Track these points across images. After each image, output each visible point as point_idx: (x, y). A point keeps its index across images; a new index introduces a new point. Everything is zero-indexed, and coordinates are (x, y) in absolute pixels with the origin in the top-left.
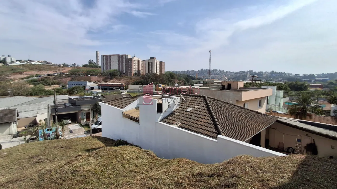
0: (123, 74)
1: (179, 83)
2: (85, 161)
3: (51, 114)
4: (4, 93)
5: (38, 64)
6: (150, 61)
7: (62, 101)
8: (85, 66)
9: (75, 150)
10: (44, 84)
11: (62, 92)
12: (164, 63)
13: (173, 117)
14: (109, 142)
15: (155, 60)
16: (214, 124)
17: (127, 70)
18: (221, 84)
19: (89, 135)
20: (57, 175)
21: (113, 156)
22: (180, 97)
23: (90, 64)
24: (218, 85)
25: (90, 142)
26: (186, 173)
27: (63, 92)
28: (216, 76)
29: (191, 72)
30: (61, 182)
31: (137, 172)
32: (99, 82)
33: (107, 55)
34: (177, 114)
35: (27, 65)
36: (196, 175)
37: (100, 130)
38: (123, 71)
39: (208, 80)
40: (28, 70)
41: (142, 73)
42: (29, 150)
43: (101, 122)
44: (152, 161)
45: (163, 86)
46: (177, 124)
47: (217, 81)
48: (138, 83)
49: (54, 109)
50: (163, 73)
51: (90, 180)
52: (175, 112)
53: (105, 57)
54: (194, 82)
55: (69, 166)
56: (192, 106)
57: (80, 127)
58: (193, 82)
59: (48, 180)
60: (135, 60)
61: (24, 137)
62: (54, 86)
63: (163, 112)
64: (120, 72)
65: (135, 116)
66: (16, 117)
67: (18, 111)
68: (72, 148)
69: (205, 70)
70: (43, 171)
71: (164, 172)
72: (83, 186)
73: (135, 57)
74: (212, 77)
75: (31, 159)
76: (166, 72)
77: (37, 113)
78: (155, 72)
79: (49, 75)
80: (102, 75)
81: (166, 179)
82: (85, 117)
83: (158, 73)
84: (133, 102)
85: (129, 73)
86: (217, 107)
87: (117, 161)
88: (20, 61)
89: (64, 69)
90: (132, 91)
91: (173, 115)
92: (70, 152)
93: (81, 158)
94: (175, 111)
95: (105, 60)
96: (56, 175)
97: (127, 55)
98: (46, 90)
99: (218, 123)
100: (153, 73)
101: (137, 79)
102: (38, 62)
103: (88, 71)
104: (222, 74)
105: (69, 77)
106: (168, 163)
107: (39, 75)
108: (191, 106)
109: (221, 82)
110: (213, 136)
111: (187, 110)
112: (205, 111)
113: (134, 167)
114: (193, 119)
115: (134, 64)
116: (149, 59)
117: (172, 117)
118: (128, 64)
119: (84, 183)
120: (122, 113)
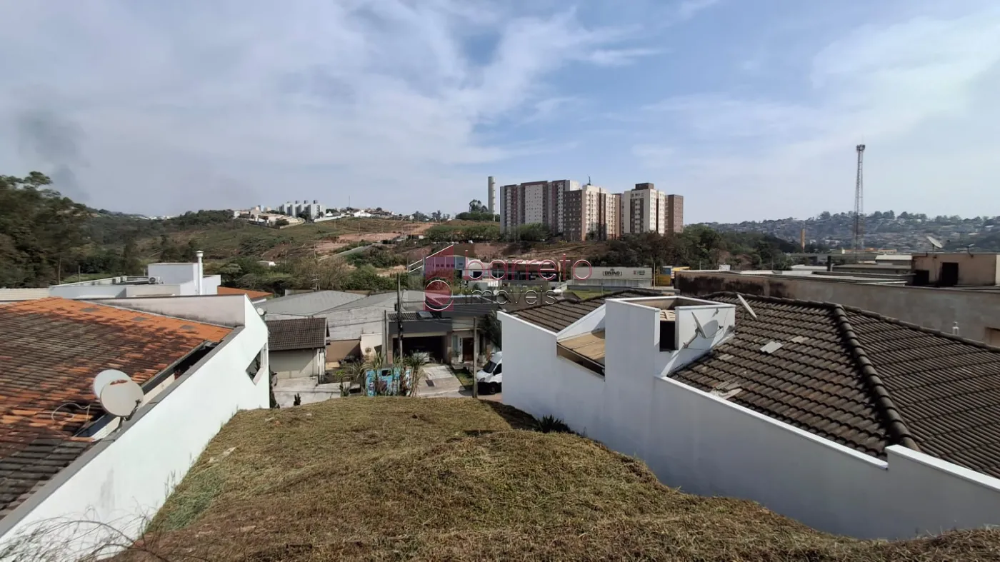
0: (556, 236)
1: (733, 262)
2: (469, 455)
3: (390, 336)
4: (304, 284)
5: (366, 217)
6: (636, 195)
7: (411, 305)
8: (462, 217)
9: (443, 428)
10: (375, 265)
11: (411, 284)
12: (681, 198)
13: (713, 367)
14: (522, 422)
15: (651, 190)
16: (873, 405)
17: (567, 224)
18: (909, 267)
19: (470, 398)
20: (411, 475)
21: (536, 454)
22: (735, 304)
23: (474, 212)
24: (897, 271)
25: (476, 412)
26: (759, 541)
27: (413, 283)
28: (888, 235)
29: (779, 227)
30: (420, 492)
31: (599, 510)
32: (493, 258)
33: (515, 185)
34: (725, 359)
35: (344, 220)
36: (796, 556)
37: (497, 388)
38: (557, 228)
39: (849, 252)
40: (345, 231)
41: (611, 233)
42: (350, 412)
43: (500, 365)
44: (642, 490)
45: (677, 269)
46: (725, 391)
47: (894, 254)
48: (600, 262)
49: (397, 323)
50: (677, 229)
51: (481, 503)
52: (717, 350)
53: (509, 190)
54: (792, 259)
55: (434, 458)
56: (782, 336)
57: (448, 375)
58: (787, 259)
59: (394, 482)
60: (590, 195)
61: (339, 384)
62: (395, 268)
63: (678, 349)
64: (549, 231)
65: (592, 353)
66: (326, 338)
67: (330, 324)
68: (435, 421)
69: (836, 216)
70: (381, 460)
71: (684, 522)
72: (467, 513)
73: (589, 184)
74: (869, 241)
75: (354, 433)
76: (688, 227)
77: (360, 330)
78: (653, 227)
79: (385, 242)
80: (501, 239)
81: (690, 544)
82: (460, 348)
83: (662, 231)
84: (585, 315)
85: (574, 232)
86: (886, 346)
87: (545, 470)
88: (333, 211)
89: (417, 227)
90: (580, 284)
91: (712, 360)
92: (430, 431)
93: (460, 446)
94: (720, 349)
95: (509, 198)
96: (410, 473)
97: (569, 181)
98: (379, 277)
99: (889, 403)
100: (644, 231)
101: (595, 251)
102: (366, 211)
103: (469, 230)
104: (917, 227)
105: (426, 245)
106: (694, 504)
107: (366, 243)
108: (777, 335)
109: (909, 258)
110: (869, 447)
111: (763, 349)
112: (834, 357)
113: (592, 495)
114: (785, 381)
115: (588, 207)
116: (633, 190)
117: (709, 367)
118: (572, 208)
119: (467, 506)
120: (555, 345)
